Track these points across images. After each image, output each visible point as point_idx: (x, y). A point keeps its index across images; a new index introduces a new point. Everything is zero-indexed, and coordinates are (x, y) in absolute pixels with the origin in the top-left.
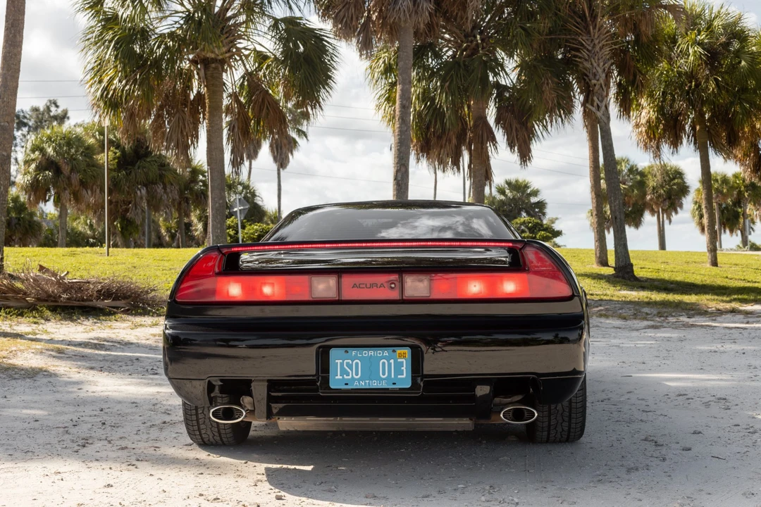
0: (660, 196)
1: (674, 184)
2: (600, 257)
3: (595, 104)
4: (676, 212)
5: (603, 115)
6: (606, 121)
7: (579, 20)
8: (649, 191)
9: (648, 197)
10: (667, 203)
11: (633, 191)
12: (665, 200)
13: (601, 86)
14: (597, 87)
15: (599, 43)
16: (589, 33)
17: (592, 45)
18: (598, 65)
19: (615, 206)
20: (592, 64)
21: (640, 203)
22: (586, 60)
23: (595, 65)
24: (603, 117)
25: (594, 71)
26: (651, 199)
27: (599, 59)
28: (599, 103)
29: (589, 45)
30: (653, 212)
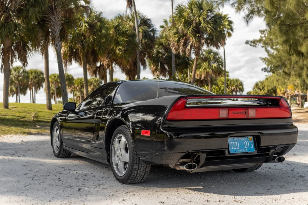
0: (34, 82)
1: (40, 77)
2: (49, 106)
3: (56, 44)
4: (40, 89)
5: (59, 48)
6: (60, 51)
7: (50, 9)
8: (30, 80)
9: (30, 83)
10: (37, 85)
11: (24, 80)
12: (36, 84)
13: (58, 37)
14: (57, 37)
15: (57, 19)
16: (54, 15)
17: (55, 20)
18: (57, 28)
19: (63, 86)
20: (54, 28)
21: (26, 85)
22: (52, 26)
23: (56, 28)
24: (58, 49)
25: (55, 30)
26: (31, 84)
27: (57, 26)
28: (57, 43)
29: (53, 20)
30: (30, 89)
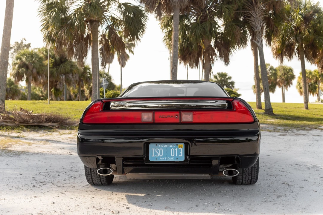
0: (283, 79)
1: (289, 74)
2: (258, 105)
3: (257, 40)
4: (290, 86)
5: (260, 45)
6: (261, 47)
7: (250, 4)
8: (278, 77)
9: (278, 80)
10: (286, 82)
11: (271, 77)
12: (285, 81)
13: (259, 32)
14: (258, 33)
15: (258, 14)
16: (254, 10)
17: (255, 15)
18: (258, 23)
19: (265, 84)
20: (255, 23)
21: (274, 82)
22: (253, 21)
24: (260, 46)
25: (256, 26)
26: (279, 81)
27: (258, 21)
28: (258, 39)
29: (254, 15)
30: (280, 86)
